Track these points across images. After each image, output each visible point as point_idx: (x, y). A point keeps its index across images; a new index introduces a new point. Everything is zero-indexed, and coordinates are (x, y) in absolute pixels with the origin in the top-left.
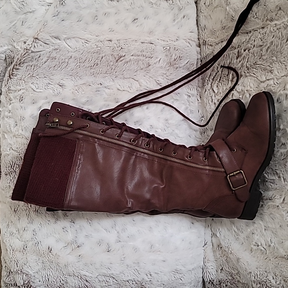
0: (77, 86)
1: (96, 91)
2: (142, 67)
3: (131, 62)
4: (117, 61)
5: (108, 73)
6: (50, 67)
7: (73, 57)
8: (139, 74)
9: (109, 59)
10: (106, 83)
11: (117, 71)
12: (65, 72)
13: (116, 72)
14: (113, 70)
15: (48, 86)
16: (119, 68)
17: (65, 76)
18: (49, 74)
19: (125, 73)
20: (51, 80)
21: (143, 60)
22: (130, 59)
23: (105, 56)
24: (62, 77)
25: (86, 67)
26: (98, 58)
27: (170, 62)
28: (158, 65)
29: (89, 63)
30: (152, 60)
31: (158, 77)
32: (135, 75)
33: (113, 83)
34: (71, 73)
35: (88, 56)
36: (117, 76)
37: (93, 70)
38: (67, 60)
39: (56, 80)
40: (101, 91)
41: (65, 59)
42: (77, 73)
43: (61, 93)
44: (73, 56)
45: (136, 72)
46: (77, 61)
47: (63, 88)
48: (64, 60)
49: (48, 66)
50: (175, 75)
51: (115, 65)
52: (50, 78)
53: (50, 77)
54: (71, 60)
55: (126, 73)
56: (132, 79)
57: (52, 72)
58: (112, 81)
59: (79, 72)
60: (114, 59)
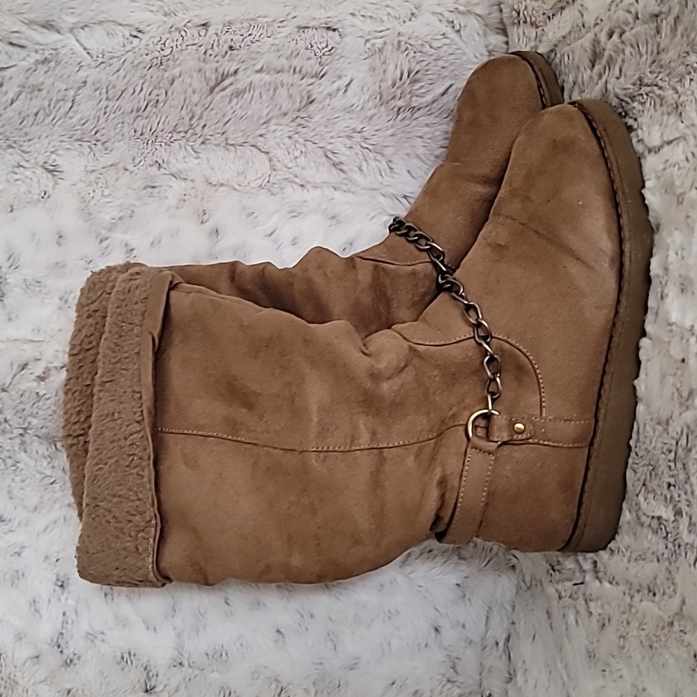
0: (93, 171)
1: (145, 188)
2: (284, 109)
3: (252, 92)
4: (212, 90)
5: (178, 131)
6: (23, 115)
7: (89, 84)
8: (274, 131)
9: (190, 85)
10: (174, 161)
11: (209, 124)
12: (64, 130)
13: (204, 126)
14: (194, 120)
15: (16, 173)
16: (214, 112)
17: (62, 141)
18: (20, 137)
19: (230, 127)
20: (23, 154)
21: (292, 85)
22: (251, 83)
23: (180, 75)
24: (54, 146)
25: (123, 113)
26: (159, 83)
27: (381, 93)
28: (339, 102)
29: (132, 101)
30: (320, 85)
31: (332, 141)
32: (261, 136)
33: (196, 161)
34: (79, 132)
35: (134, 77)
36: (208, 139)
37: (141, 122)
38: (72, 93)
39: (36, 155)
40: (160, 186)
41: (66, 90)
42: (96, 133)
43: (50, 192)
44: (89, 79)
45: (264, 123)
46: (100, 94)
47: (55, 178)
48: (63, 93)
49: (20, 114)
50: (392, 135)
51: (205, 102)
52: (22, 148)
53: (21, 146)
54: (85, 92)
55: (232, 128)
56: (253, 146)
57: (27, 130)
58: (191, 155)
59: (103, 129)
60: (205, 84)
